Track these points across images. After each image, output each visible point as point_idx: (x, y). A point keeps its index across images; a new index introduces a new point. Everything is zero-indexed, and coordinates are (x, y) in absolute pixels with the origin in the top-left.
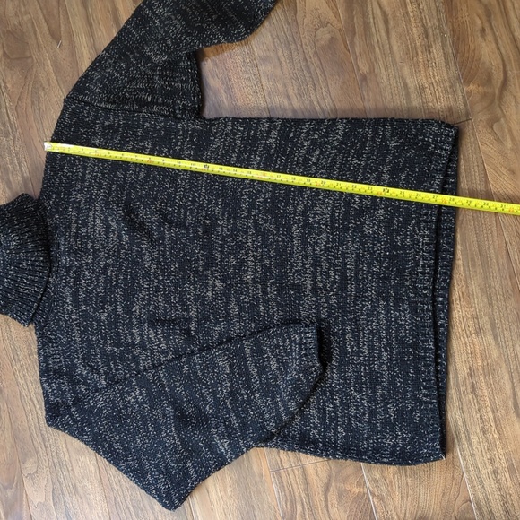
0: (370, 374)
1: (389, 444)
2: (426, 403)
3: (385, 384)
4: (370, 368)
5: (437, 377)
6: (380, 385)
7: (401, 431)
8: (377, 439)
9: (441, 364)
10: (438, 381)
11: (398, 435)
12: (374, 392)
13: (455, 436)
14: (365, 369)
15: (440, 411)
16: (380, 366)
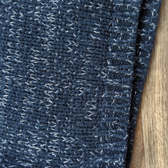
0: (24, 25)
1: (35, 151)
2: (110, 88)
3: (48, 47)
4: (26, 17)
5: (137, 48)
6: (38, 47)
7: (59, 130)
8: (16, 139)
9: (147, 26)
10: (137, 55)
11: (52, 137)
12: (26, 58)
13: (146, 147)
14: (17, 16)
15: (132, 106)
16: (43, 14)
